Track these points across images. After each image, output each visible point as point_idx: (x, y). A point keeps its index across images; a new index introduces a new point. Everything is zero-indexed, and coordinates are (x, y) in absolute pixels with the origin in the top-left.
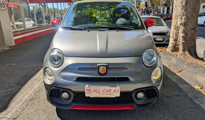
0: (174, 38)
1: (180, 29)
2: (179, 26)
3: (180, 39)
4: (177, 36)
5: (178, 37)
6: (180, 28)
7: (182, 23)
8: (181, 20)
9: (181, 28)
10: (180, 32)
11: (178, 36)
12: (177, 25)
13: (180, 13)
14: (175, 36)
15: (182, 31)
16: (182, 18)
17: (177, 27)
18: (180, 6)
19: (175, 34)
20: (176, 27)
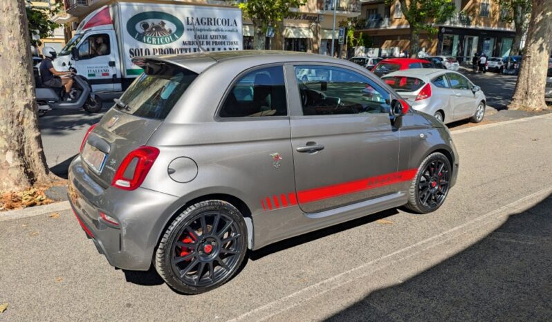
0: (17, 148)
1: (25, 120)
2: (21, 113)
3: (29, 147)
4: (21, 141)
5: (25, 142)
6: (26, 116)
7: (28, 102)
8: (24, 94)
9: (28, 118)
10: (26, 127)
11: (23, 140)
12: (17, 111)
13: (18, 76)
14: (17, 143)
15: (32, 124)
16: (25, 91)
17: (18, 117)
18: (17, 58)
19: (16, 138)
20: (15, 117)
